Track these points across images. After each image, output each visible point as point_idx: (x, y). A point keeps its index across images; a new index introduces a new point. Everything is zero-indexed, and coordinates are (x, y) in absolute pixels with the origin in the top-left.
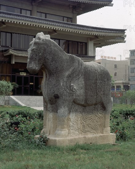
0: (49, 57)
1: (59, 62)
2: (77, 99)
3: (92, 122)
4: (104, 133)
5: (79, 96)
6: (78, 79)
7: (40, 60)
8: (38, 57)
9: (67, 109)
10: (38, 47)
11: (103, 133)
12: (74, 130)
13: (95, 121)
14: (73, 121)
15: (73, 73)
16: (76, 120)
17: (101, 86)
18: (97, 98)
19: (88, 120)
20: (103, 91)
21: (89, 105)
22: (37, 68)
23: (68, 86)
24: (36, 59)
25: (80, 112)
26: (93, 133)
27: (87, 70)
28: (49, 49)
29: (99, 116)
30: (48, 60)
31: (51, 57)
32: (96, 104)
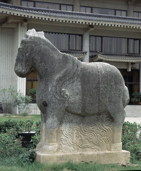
0: (38, 58)
1: (49, 63)
2: (70, 107)
3: (95, 136)
4: (112, 149)
5: (72, 103)
6: (73, 82)
7: (27, 61)
8: (25, 57)
9: (56, 119)
10: (25, 46)
11: (110, 150)
12: (67, 145)
13: (98, 134)
14: (66, 134)
15: (64, 76)
16: (70, 133)
17: (105, 92)
18: (99, 106)
19: (87, 133)
20: (109, 98)
21: (89, 115)
22: (23, 71)
23: (58, 92)
24: (22, 60)
25: (77, 123)
26: (95, 150)
27: (86, 72)
28: (38, 48)
29: (106, 129)
30: (37, 60)
31: (40, 58)
32: (99, 114)
